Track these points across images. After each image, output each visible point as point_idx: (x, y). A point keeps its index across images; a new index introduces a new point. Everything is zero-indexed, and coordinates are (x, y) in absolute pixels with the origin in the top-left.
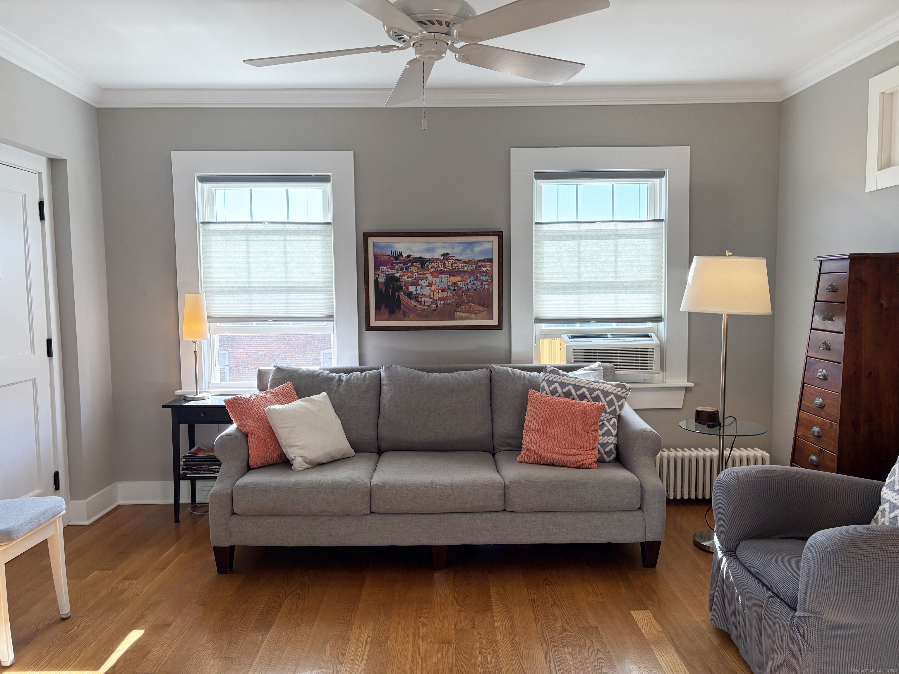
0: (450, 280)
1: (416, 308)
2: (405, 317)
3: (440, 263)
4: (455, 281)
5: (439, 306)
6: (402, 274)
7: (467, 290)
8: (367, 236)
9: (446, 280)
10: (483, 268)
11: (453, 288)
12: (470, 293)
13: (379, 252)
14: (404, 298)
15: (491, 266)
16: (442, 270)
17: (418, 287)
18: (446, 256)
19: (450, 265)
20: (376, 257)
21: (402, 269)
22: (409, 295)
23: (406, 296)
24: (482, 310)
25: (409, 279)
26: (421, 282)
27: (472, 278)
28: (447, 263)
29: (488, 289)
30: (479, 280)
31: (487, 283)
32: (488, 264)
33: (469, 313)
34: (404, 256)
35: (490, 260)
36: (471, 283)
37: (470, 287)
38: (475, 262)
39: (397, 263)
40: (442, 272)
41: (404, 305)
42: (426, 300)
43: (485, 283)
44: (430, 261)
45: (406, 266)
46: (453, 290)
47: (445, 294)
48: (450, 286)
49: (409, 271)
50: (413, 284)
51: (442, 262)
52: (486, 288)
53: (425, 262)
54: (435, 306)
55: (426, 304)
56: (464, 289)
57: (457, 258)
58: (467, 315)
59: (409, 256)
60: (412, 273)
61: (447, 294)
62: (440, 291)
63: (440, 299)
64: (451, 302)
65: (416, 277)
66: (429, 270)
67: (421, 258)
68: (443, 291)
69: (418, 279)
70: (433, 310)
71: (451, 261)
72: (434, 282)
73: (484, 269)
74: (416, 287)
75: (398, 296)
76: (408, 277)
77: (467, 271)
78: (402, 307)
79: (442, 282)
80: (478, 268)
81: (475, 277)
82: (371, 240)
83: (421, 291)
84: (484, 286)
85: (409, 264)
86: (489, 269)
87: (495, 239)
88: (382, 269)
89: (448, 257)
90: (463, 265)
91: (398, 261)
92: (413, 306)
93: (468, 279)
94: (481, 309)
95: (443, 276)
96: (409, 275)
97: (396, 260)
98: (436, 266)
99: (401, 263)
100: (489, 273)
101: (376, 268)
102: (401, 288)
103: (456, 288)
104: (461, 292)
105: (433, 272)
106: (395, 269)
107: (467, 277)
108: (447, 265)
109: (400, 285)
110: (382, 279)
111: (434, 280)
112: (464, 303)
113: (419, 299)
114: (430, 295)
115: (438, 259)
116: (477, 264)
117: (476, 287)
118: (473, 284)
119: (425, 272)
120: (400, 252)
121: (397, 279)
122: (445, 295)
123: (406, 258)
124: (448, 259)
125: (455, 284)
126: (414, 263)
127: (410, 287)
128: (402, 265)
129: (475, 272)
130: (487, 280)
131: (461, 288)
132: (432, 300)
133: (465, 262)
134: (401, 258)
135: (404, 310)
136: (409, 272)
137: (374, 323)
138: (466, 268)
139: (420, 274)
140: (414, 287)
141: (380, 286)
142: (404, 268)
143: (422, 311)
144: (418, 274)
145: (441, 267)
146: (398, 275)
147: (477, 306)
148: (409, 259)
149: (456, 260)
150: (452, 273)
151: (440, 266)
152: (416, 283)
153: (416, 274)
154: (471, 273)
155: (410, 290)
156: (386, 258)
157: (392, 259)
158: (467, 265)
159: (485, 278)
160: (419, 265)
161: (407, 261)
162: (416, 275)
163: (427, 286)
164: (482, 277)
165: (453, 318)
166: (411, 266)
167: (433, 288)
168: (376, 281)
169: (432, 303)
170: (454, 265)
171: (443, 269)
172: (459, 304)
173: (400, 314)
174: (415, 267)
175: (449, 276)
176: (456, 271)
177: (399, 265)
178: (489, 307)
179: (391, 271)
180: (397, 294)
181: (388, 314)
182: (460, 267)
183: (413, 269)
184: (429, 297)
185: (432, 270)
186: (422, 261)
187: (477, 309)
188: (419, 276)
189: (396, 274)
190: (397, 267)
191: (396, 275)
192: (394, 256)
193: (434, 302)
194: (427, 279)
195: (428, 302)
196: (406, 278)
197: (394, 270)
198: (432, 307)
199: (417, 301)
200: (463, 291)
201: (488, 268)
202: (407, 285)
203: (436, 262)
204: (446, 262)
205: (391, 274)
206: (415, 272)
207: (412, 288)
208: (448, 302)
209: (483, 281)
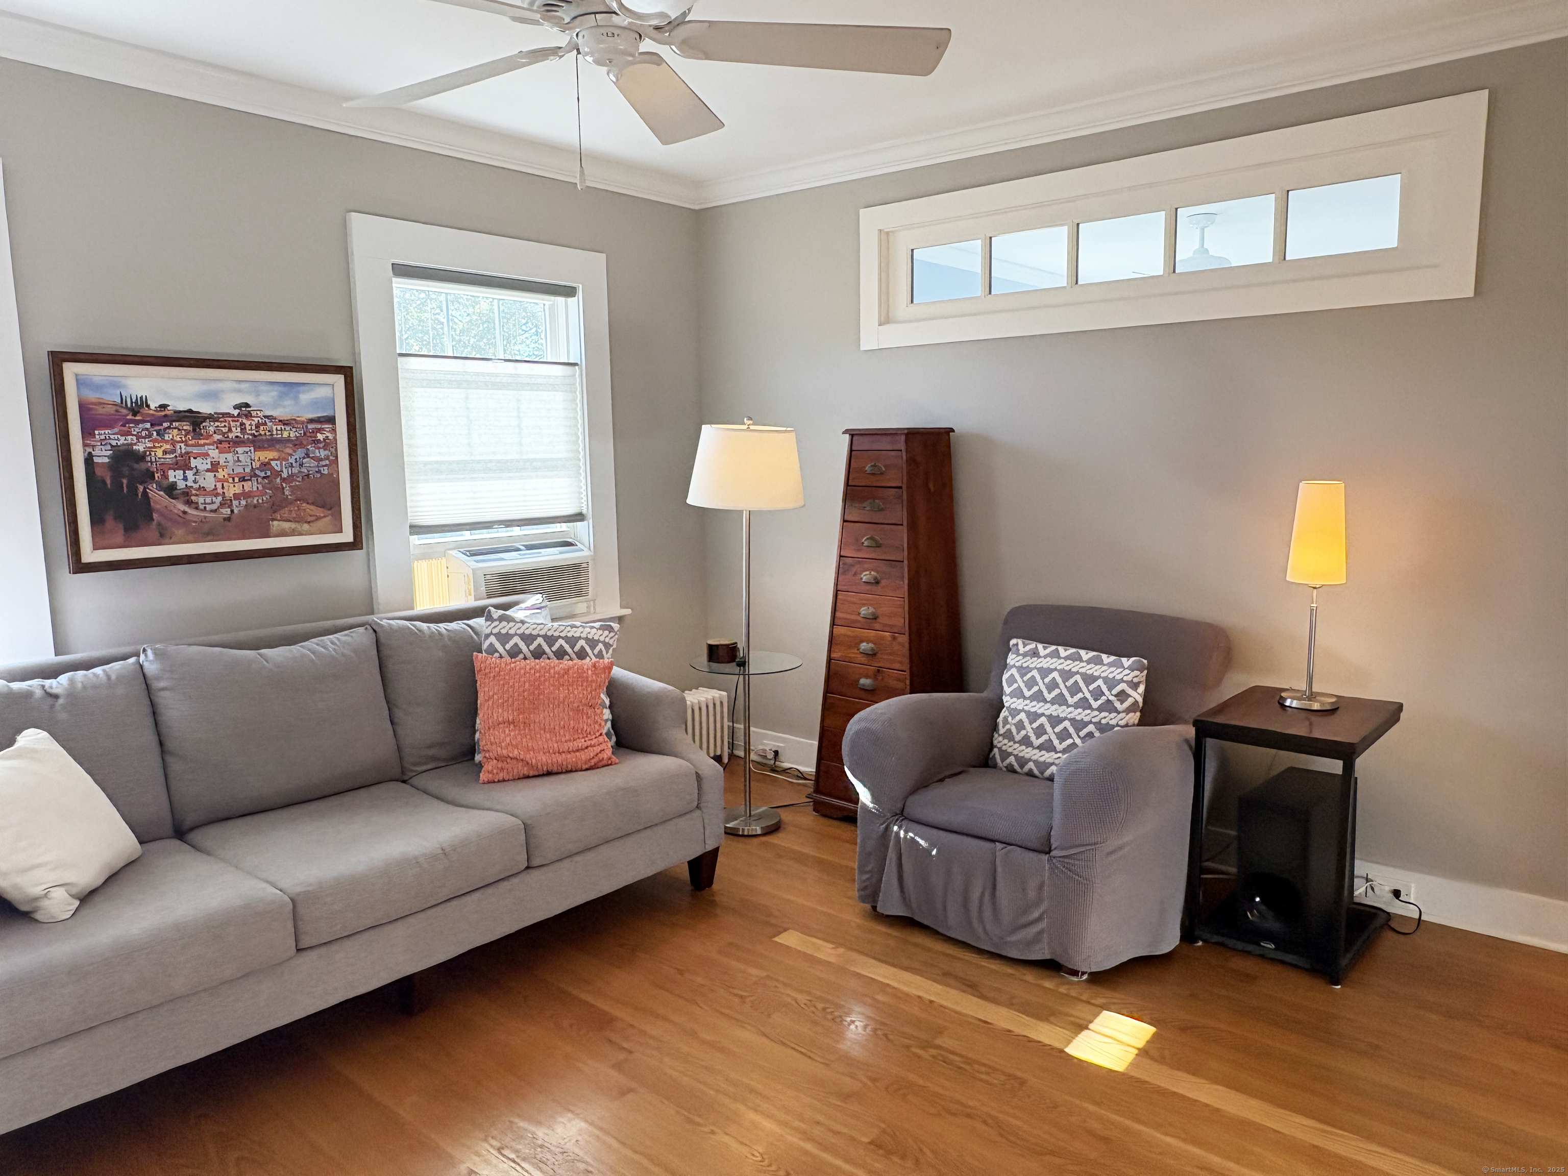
0: (257, 458)
1: (187, 517)
2: (162, 537)
3: (232, 424)
4: (266, 460)
5: (236, 511)
6: (150, 445)
7: (291, 476)
9: (247, 457)
10: (318, 434)
11: (263, 474)
12: (297, 483)
14: (157, 496)
15: (335, 431)
16: (237, 437)
17: (189, 474)
18: (244, 408)
19: (254, 428)
20: (84, 407)
21: (150, 435)
22: (171, 489)
23: (162, 493)
24: (322, 515)
25: (168, 456)
26: (194, 463)
27: (300, 453)
28: (247, 423)
29: (331, 475)
30: (312, 458)
31: (327, 462)
32: (327, 427)
33: (298, 522)
34: (152, 406)
35: (331, 420)
36: (298, 463)
37: (295, 470)
38: (303, 423)
39: (137, 423)
40: (238, 442)
41: (162, 514)
42: (208, 500)
43: (323, 463)
44: (212, 418)
45: (157, 428)
46: (264, 478)
47: (248, 486)
48: (257, 469)
49: (166, 437)
50: (176, 466)
51: (238, 421)
52: (326, 472)
53: (200, 420)
54: (229, 510)
55: (209, 507)
56: (285, 475)
57: (268, 413)
58: (293, 525)
59: (163, 407)
60: (173, 442)
61: (251, 486)
62: (237, 480)
63: (237, 496)
64: (260, 501)
65: (183, 451)
66: (209, 436)
67: (190, 411)
68: (243, 479)
69: (187, 456)
70: (225, 519)
71: (256, 419)
72: (222, 463)
73: (320, 437)
74: (184, 473)
75: (145, 493)
76: (165, 452)
77: (288, 440)
78: (155, 516)
79: (239, 461)
80: (308, 434)
81: (304, 450)
82: (67, 368)
83: (195, 482)
84: (322, 469)
85: (165, 425)
86: (331, 436)
87: (340, 380)
88: (100, 433)
89: (249, 412)
90: (279, 428)
91: (138, 418)
92: (181, 514)
93: (291, 455)
94: (320, 512)
95: (240, 450)
96: (168, 447)
97: (135, 414)
98: (225, 430)
99: (148, 421)
100: (329, 444)
101: (87, 432)
102: (149, 475)
103: (269, 473)
104: (278, 480)
105: (220, 442)
106: (133, 435)
107: (289, 451)
108: (248, 427)
109: (148, 470)
110: (102, 456)
111: (222, 458)
112: (286, 502)
113: (193, 498)
114: (216, 489)
115: (228, 415)
116: (307, 427)
117: (309, 471)
118: (301, 465)
119: (202, 442)
120: (141, 398)
121: (141, 457)
122: (247, 489)
123: (156, 411)
124: (248, 415)
125: (265, 465)
126: (175, 421)
127: (171, 473)
128: (148, 425)
129: (305, 442)
130: (327, 458)
131: (279, 473)
132: (220, 498)
133: (285, 423)
134: (145, 410)
135: (159, 524)
136: (167, 442)
137: (88, 553)
138: (285, 434)
139: (192, 446)
140: (179, 474)
141: (99, 472)
142: (155, 433)
143: (201, 521)
144: (186, 445)
145: (236, 432)
146: (140, 448)
147: (312, 507)
148: (163, 414)
149: (265, 417)
150: (258, 443)
151: (234, 429)
152: (183, 464)
153: (182, 445)
154: (297, 444)
155: (171, 479)
156: (111, 409)
157: (124, 411)
158: (288, 428)
159: (323, 453)
160: (187, 427)
161: (160, 417)
162: (182, 448)
163: (208, 470)
164: (317, 451)
165: (266, 535)
166: (169, 428)
167: (221, 474)
168: (89, 461)
169: (222, 505)
170: (262, 428)
171: (239, 434)
172: (277, 506)
173: (151, 532)
174: (179, 430)
175: (252, 449)
176: (268, 440)
177: (141, 426)
178: (336, 508)
179: (124, 438)
180: (141, 488)
181: (122, 532)
182: (275, 432)
183: (172, 435)
184: (214, 493)
185: (217, 437)
186: (195, 420)
187: (312, 513)
188: (189, 449)
189: (135, 444)
190: (137, 430)
191: (134, 447)
192: (129, 405)
193: (226, 502)
194: (206, 455)
195: (213, 503)
196: (160, 453)
197: (129, 438)
198: (222, 513)
199: (189, 503)
200: (283, 480)
201: (328, 434)
202: (164, 468)
203: (225, 421)
204: (244, 421)
205: (123, 445)
206: (179, 442)
207: (175, 476)
208: (255, 501)
209: (321, 460)
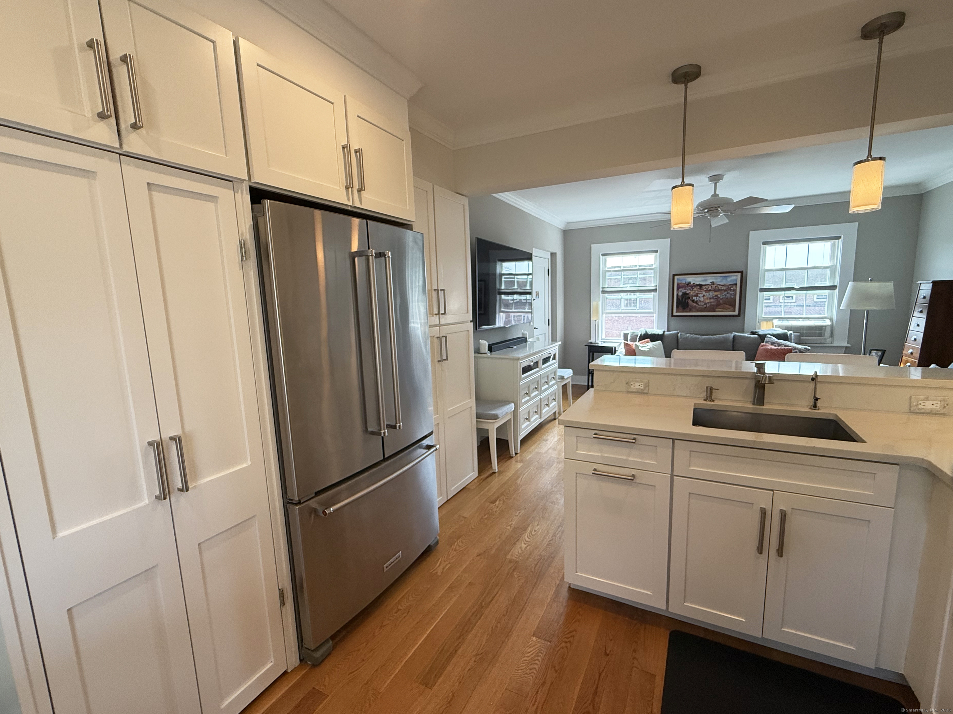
0: (714, 294)
1: (696, 307)
2: (690, 311)
3: (709, 286)
4: (717, 294)
5: (709, 306)
6: (690, 291)
7: (722, 298)
8: (674, 275)
9: (712, 294)
12: (725, 300)
13: (679, 282)
14: (690, 302)
15: (736, 287)
17: (698, 298)
18: (713, 283)
19: (714, 287)
20: (678, 284)
22: (693, 301)
25: (694, 294)
26: (699, 295)
27: (726, 292)
30: (729, 293)
31: (733, 295)
32: (734, 286)
35: (736, 284)
37: (724, 297)
38: (727, 285)
39: (688, 287)
40: (710, 290)
42: (701, 303)
44: (704, 285)
46: (716, 298)
48: (714, 296)
50: (695, 296)
52: (733, 297)
53: (702, 286)
54: (706, 306)
55: (701, 305)
57: (718, 283)
58: (723, 310)
59: (694, 283)
60: (695, 291)
61: (712, 300)
63: (708, 303)
64: (715, 304)
66: (703, 289)
67: (700, 284)
68: (710, 299)
69: (698, 294)
70: (704, 307)
71: (715, 285)
73: (732, 289)
77: (723, 289)
78: (689, 306)
79: (710, 295)
80: (729, 288)
82: (676, 277)
85: (694, 287)
86: (735, 288)
87: (739, 274)
88: (680, 289)
94: (730, 307)
95: (710, 292)
97: (688, 285)
98: (707, 288)
99: (690, 287)
100: (735, 291)
101: (678, 289)
102: (689, 298)
105: (706, 291)
106: (687, 289)
107: (723, 292)
110: (680, 294)
111: (706, 294)
112: (721, 304)
115: (708, 284)
116: (729, 286)
117: (728, 297)
118: (726, 295)
119: (701, 290)
120: (689, 282)
121: (688, 294)
123: (692, 284)
125: (716, 296)
126: (696, 286)
129: (727, 290)
131: (720, 298)
133: (722, 286)
134: (690, 284)
135: (690, 308)
136: (693, 291)
137: (675, 313)
138: (722, 288)
140: (696, 298)
141: (679, 297)
142: (691, 289)
143: (699, 308)
145: (710, 288)
146: (688, 292)
147: (727, 306)
148: (694, 285)
150: (715, 290)
152: (697, 295)
154: (725, 290)
156: (683, 285)
157: (686, 285)
159: (732, 293)
160: (698, 287)
162: (697, 292)
163: (702, 297)
165: (715, 311)
167: (705, 298)
168: (677, 295)
169: (704, 305)
170: (716, 287)
172: (718, 305)
173: (688, 310)
175: (713, 292)
176: (718, 290)
178: (734, 306)
179: (685, 290)
180: (687, 300)
181: (682, 309)
182: (720, 288)
183: (695, 289)
184: (703, 302)
185: (705, 289)
186: (700, 286)
188: (699, 292)
192: (687, 283)
193: (705, 304)
194: (702, 294)
196: (692, 293)
199: (697, 304)
202: (692, 296)
203: (707, 286)
204: (712, 286)
205: (686, 292)
207: (694, 298)
208: (713, 304)
